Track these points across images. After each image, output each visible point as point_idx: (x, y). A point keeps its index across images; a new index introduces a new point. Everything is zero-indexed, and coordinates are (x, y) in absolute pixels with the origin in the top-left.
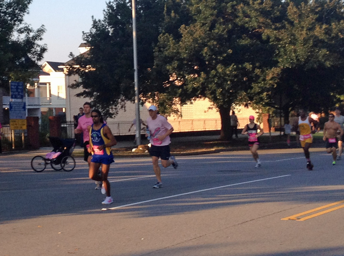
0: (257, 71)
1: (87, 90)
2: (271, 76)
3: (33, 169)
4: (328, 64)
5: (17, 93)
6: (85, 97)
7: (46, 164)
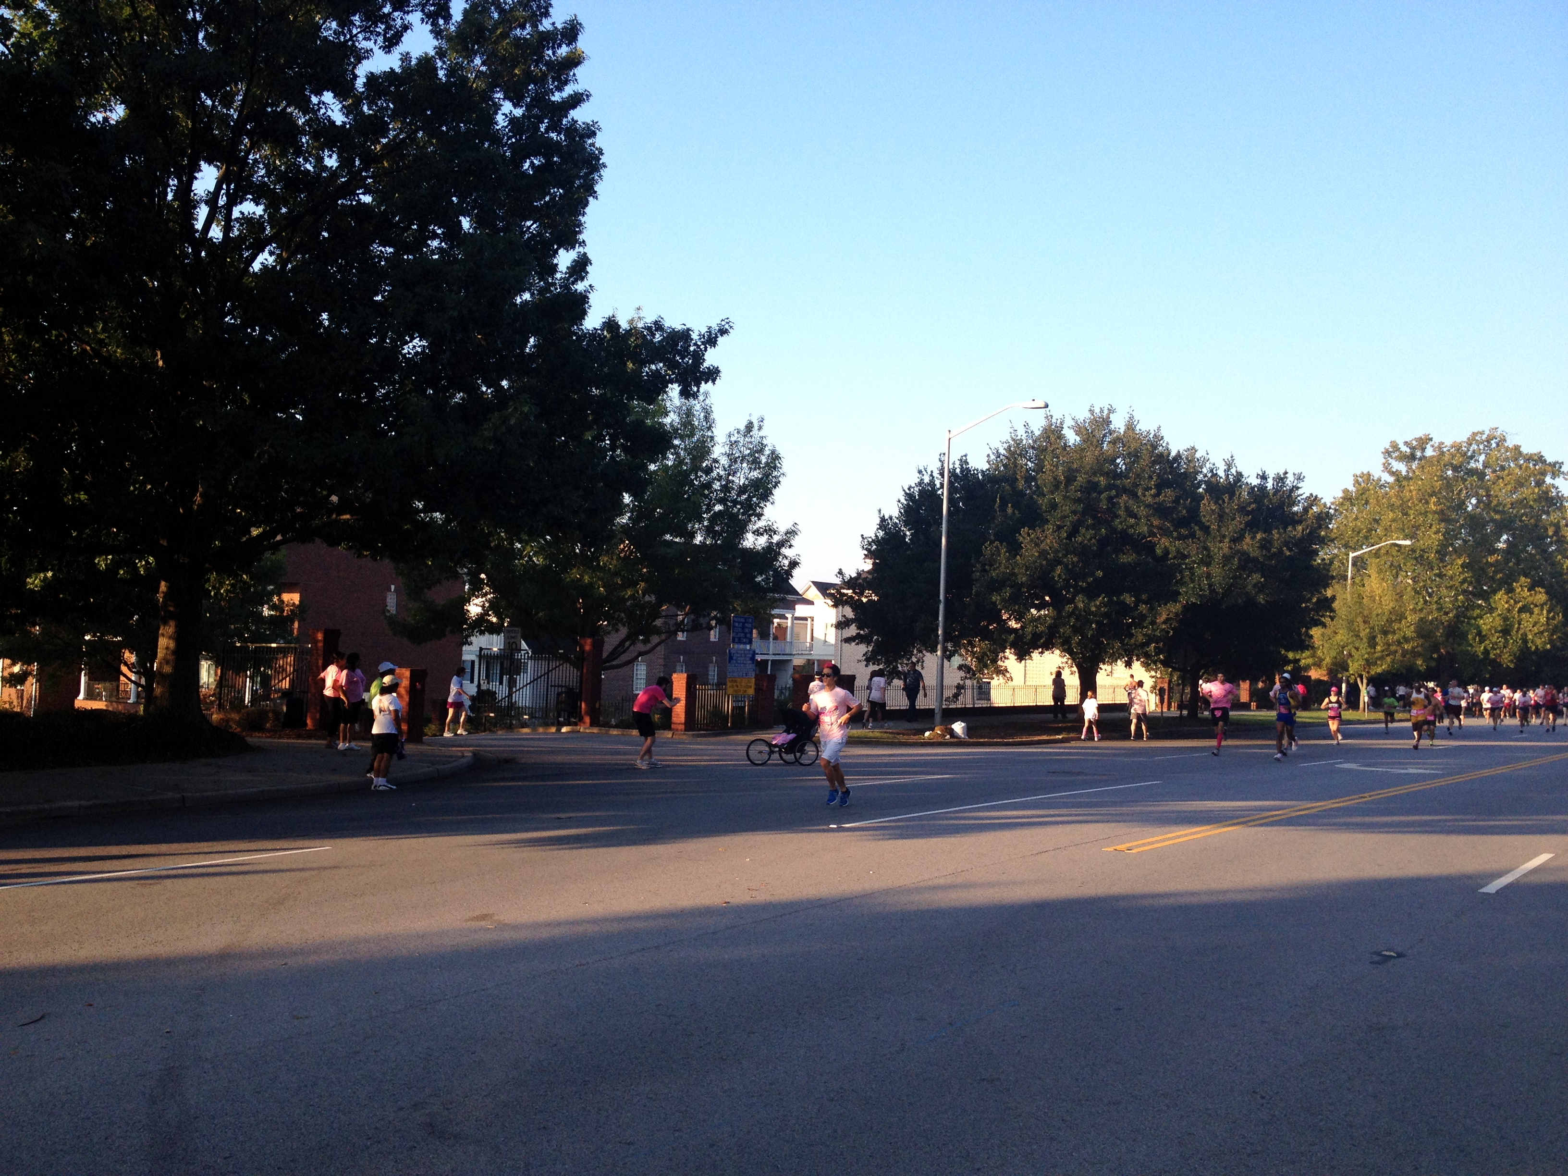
0: (1143, 608)
1: (862, 632)
2: (1164, 617)
3: (749, 759)
4: (1261, 599)
5: (742, 635)
6: (857, 644)
7: (772, 752)
